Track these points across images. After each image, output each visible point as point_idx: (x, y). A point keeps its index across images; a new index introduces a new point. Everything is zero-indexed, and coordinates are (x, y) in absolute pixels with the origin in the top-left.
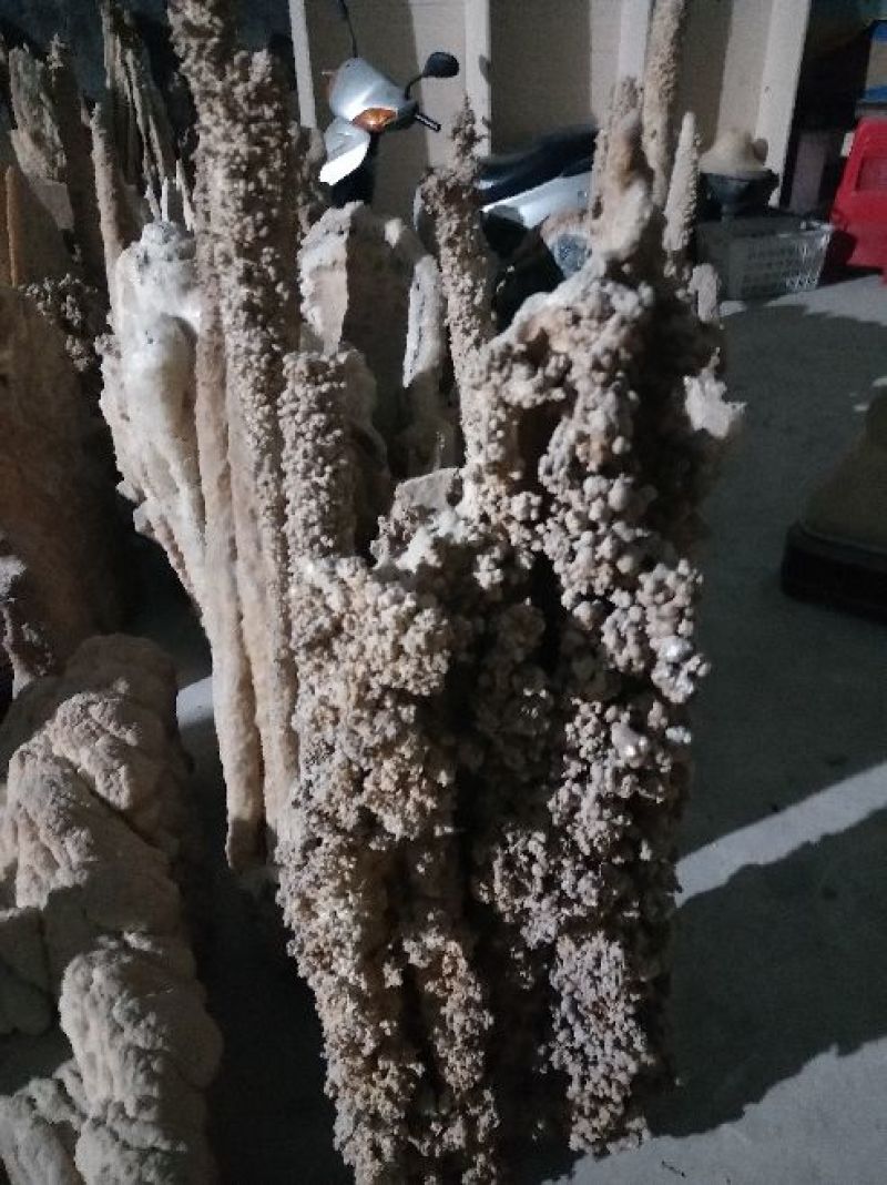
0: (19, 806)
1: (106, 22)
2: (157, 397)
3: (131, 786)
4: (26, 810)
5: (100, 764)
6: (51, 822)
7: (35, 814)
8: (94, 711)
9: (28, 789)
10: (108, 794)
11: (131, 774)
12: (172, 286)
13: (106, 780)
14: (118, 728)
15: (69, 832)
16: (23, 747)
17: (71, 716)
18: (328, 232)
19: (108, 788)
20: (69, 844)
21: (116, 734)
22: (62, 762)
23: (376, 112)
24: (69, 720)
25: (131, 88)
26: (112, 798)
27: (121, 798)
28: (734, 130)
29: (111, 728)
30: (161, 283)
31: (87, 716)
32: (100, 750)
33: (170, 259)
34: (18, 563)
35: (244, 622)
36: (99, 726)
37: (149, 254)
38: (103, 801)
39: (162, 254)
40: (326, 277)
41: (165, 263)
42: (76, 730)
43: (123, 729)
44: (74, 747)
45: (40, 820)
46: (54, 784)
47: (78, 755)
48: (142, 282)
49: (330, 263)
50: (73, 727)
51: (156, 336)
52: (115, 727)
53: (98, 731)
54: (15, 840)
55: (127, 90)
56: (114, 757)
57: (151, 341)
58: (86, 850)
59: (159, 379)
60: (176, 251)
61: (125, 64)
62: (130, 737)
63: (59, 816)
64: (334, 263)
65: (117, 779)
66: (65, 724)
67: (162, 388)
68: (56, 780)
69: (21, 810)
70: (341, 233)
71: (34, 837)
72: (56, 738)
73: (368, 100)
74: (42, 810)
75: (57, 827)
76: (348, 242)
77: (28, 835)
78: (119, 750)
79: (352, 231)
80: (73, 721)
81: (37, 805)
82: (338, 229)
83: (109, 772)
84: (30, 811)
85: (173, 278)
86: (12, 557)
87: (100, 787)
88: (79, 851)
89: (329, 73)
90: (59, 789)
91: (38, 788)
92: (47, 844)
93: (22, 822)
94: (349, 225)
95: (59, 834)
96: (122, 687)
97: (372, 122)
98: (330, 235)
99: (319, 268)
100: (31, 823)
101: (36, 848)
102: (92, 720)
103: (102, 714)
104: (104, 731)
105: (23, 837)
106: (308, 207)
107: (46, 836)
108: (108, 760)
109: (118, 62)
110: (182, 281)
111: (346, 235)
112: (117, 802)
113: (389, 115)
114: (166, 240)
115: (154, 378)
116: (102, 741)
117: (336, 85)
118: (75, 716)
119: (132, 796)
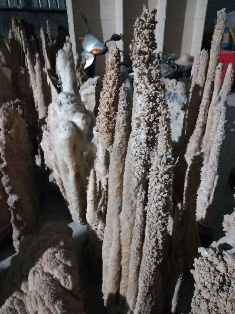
0: (37, 293)
1: (13, 22)
2: (67, 146)
3: (73, 282)
4: (40, 295)
5: (62, 276)
6: (50, 299)
7: (43, 296)
8: (57, 255)
9: (40, 287)
10: (66, 286)
11: (72, 278)
12: (70, 112)
13: (64, 281)
14: (65, 261)
15: (55, 302)
16: (33, 269)
17: (50, 258)
18: (90, 84)
19: (65, 284)
20: (56, 307)
21: (65, 263)
22: (48, 275)
23: (96, 50)
24: (49, 259)
25: (22, 40)
26: (67, 287)
27: (69, 287)
28: (186, 54)
29: (63, 261)
30: (67, 111)
31: (55, 257)
32: (61, 270)
33: (68, 104)
34: (16, 196)
35: (121, 234)
36: (59, 261)
37: (62, 102)
38: (64, 288)
39: (66, 102)
40: (89, 97)
41: (67, 105)
42: (52, 263)
43: (67, 261)
44: (52, 269)
45: (45, 298)
46: (48, 285)
47: (53, 272)
48: (60, 111)
49: (90, 93)
50: (51, 262)
51: (67, 128)
52: (64, 261)
53: (59, 263)
54: (37, 306)
55: (21, 41)
56: (66, 272)
57: (66, 130)
58: (62, 308)
59: (68, 141)
60: (70, 101)
61: (20, 34)
62: (69, 264)
63: (52, 297)
64: (92, 93)
65: (68, 280)
66: (48, 261)
67: (68, 144)
68: (49, 283)
69: (38, 295)
70: (94, 85)
71: (44, 305)
72: (44, 265)
73: (94, 46)
74: (46, 295)
75: (52, 301)
76: (96, 87)
77: (41, 304)
78: (67, 269)
79: (97, 85)
80: (50, 260)
81: (44, 293)
82: (93, 84)
83: (65, 278)
84: (41, 295)
85: (70, 109)
86: (14, 194)
87: (62, 283)
88: (60, 309)
89: (82, 38)
90: (50, 286)
91: (43, 286)
92: (48, 307)
93: (38, 299)
94: (96, 83)
95: (53, 303)
96: (62, 243)
97: (95, 52)
98: (90, 85)
99: (87, 94)
100: (42, 300)
101: (45, 309)
102: (57, 259)
103: (60, 257)
104: (61, 262)
105: (40, 305)
106: (82, 76)
107: (48, 304)
108: (64, 274)
109: (18, 33)
110: (73, 110)
111: (95, 86)
112: (68, 288)
113: (100, 51)
114: (67, 97)
115: (66, 141)
116: (61, 267)
117: (84, 42)
118: (51, 258)
119: (73, 286)
